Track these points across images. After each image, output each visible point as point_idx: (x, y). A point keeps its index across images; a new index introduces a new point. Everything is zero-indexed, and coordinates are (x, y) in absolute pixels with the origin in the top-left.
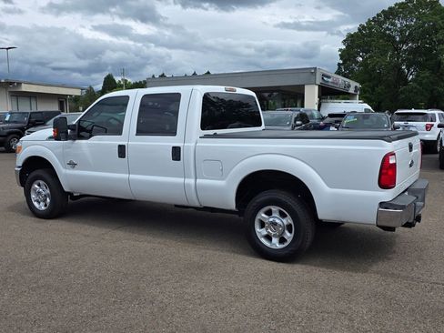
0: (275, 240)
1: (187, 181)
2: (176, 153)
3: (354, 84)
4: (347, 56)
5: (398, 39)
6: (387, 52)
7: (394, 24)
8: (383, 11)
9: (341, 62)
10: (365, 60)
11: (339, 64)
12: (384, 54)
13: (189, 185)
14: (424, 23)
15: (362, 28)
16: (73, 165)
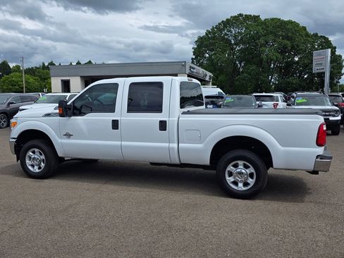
0: (240, 185)
1: (171, 145)
2: (163, 125)
3: (209, 74)
4: (198, 53)
5: (233, 42)
6: (226, 51)
7: (230, 31)
8: (223, 21)
9: (194, 57)
10: (210, 56)
11: (192, 59)
12: (223, 52)
13: (173, 148)
14: (251, 31)
15: (208, 33)
16: (68, 135)
